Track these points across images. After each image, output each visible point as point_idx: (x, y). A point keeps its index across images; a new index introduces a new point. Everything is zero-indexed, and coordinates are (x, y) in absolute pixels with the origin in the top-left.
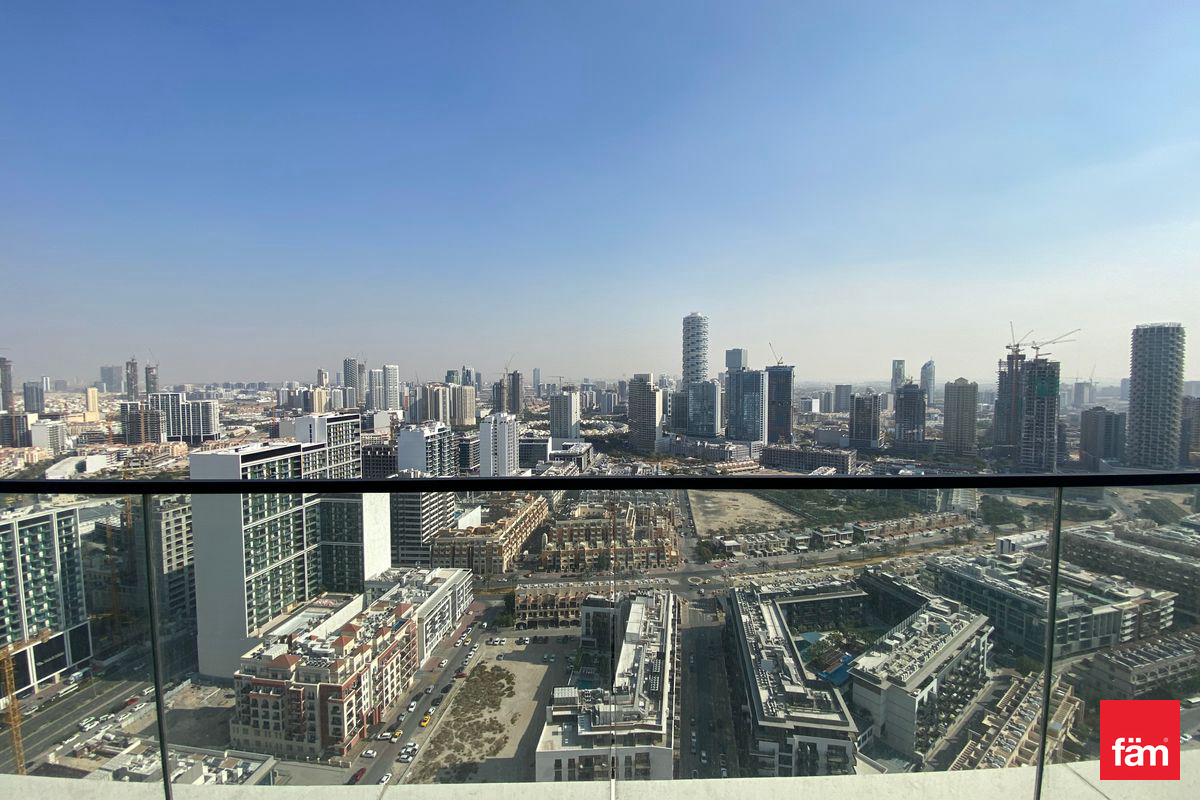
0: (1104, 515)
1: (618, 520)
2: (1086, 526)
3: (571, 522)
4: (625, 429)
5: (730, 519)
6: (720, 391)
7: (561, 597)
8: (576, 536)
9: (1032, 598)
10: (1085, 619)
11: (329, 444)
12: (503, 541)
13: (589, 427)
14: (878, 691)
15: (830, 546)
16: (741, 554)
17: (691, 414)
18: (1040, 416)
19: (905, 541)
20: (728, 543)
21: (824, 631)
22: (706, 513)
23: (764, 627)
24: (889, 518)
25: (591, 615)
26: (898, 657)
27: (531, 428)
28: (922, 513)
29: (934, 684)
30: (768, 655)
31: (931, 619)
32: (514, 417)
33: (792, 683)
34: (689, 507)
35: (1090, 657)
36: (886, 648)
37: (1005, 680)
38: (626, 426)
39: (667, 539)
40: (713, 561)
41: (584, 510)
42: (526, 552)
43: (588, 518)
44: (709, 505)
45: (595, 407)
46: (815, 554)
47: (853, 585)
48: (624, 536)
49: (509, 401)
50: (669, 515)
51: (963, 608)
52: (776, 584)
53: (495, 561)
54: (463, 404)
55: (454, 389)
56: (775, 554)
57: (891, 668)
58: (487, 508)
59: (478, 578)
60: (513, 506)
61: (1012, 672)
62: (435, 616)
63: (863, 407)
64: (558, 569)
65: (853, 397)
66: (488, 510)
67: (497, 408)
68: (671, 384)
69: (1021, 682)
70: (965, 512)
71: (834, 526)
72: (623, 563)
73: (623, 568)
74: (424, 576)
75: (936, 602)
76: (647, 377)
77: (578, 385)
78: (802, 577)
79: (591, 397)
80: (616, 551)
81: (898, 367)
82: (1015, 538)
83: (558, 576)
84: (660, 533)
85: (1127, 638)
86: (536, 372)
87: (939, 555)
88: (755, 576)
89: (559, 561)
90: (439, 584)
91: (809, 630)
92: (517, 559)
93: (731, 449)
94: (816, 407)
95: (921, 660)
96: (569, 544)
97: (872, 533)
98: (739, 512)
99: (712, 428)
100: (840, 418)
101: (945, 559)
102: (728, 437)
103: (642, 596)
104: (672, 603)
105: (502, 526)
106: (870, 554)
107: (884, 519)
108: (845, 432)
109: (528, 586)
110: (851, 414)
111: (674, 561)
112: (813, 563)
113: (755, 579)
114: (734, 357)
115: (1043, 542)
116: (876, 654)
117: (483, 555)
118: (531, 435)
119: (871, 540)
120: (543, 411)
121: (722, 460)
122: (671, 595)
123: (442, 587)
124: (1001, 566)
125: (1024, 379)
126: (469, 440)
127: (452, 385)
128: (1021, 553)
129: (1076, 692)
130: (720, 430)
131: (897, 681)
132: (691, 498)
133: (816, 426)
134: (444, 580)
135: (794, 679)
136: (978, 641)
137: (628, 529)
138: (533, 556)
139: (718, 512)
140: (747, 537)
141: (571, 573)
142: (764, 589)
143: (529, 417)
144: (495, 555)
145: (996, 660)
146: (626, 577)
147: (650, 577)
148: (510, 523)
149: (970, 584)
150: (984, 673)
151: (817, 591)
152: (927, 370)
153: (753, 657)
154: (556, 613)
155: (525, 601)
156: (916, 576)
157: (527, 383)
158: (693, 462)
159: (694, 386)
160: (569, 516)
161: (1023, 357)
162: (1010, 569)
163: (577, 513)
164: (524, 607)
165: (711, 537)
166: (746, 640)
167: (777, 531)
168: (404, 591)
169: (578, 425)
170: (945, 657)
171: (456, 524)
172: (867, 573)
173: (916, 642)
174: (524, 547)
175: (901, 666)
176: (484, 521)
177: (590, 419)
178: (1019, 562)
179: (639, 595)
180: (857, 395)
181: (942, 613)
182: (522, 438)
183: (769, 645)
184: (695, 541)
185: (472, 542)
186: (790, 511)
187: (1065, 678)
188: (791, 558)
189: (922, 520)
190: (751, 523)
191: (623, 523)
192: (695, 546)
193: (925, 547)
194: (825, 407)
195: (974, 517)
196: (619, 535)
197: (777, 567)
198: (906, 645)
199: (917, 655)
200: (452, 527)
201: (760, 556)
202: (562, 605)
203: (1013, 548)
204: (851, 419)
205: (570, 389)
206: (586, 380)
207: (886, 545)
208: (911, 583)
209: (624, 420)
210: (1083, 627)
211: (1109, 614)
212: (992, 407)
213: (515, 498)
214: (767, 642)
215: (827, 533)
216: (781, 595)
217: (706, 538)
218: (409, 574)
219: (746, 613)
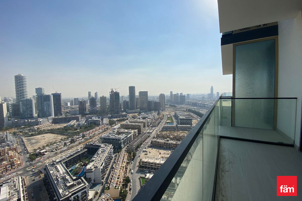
0: (127, 119)
2: (125, 122)
5: (43, 143)
6: (34, 102)
9: (119, 138)
10: (127, 138)
14: (92, 172)
15: (76, 141)
16: (48, 153)
17: (21, 111)
18: (117, 102)
19: (95, 134)
20: (42, 151)
21: (77, 164)
22: (32, 144)
23: (59, 171)
24: (90, 130)
26: (96, 161)
28: (98, 127)
29: (104, 164)
30: (61, 179)
31: (102, 150)
33: (69, 183)
34: (24, 144)
35: (128, 145)
36: (93, 161)
37: (116, 156)
39: (15, 158)
40: (37, 159)
44: (33, 141)
46: (73, 144)
47: (84, 149)
50: (15, 150)
51: (107, 144)
52: (61, 157)
56: (60, 149)
57: (95, 165)
61: (117, 154)
63: (82, 104)
65: (79, 101)
68: (10, 100)
69: (118, 155)
70: (106, 124)
71: (77, 136)
75: (102, 145)
78: (69, 152)
81: (89, 93)
82: (115, 127)
84: (11, 157)
85: (132, 140)
87: (102, 135)
88: (54, 158)
91: (73, 166)
93: (40, 120)
94: (69, 104)
95: (101, 160)
97: (87, 134)
98: (45, 140)
99: (32, 114)
100: (76, 107)
101: (103, 135)
102: (39, 116)
104: (20, 180)
106: (87, 140)
107: (89, 130)
108: (78, 110)
110: (79, 106)
111: (19, 165)
112: (72, 147)
113: (54, 159)
114: (39, 90)
115: (119, 127)
116: (91, 163)
119: (87, 136)
121: (37, 125)
122: (20, 178)
124: (113, 133)
125: (114, 96)
128: (116, 130)
129: (127, 152)
130: (35, 115)
131: (96, 167)
132: (24, 141)
133: (69, 110)
135: (70, 181)
136: (111, 150)
139: (36, 143)
140: (50, 147)
142: (57, 161)
145: (114, 153)
147: (8, 175)
149: (108, 139)
150: (112, 156)
151: (74, 154)
152: (96, 94)
153: (56, 182)
156: (98, 141)
158: (24, 128)
159: (22, 101)
161: (113, 91)
162: (115, 133)
165: (35, 151)
166: (52, 178)
167: (60, 142)
170: (105, 157)
172: (86, 144)
173: (99, 156)
175: (97, 163)
178: (116, 132)
179: (4, 183)
180: (80, 100)
181: (104, 147)
183: (61, 176)
184: (28, 155)
186: (64, 135)
187: (125, 151)
188: (65, 148)
189: (98, 128)
190: (50, 142)
192: (28, 157)
193: (99, 134)
194: (72, 104)
195: (108, 125)
197: (61, 152)
198: (97, 158)
199: (99, 159)
201: (55, 151)
203: (115, 129)
204: (79, 107)
207: (90, 136)
208: (97, 143)
210: (127, 140)
211: (130, 136)
212: (109, 101)
214: (60, 175)
215: (75, 138)
216: (63, 160)
217: (33, 152)
219: (52, 170)
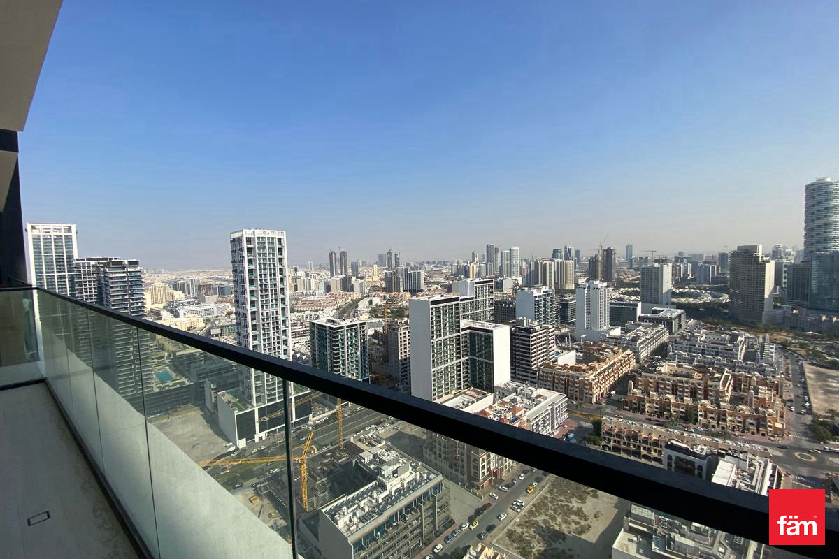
1: (710, 383)
3: (657, 376)
4: (725, 298)
7: (643, 435)
8: (662, 389)
11: (476, 297)
12: (593, 380)
13: (682, 295)
17: (814, 286)
22: (827, 391)
25: (674, 458)
27: (622, 293)
32: (605, 284)
34: (805, 383)
38: (727, 296)
39: (770, 410)
40: (832, 442)
41: (671, 368)
42: (613, 392)
43: (675, 375)
44: (833, 384)
45: (689, 277)
48: (717, 398)
49: (602, 272)
50: (777, 388)
53: (586, 394)
54: (564, 273)
55: (558, 263)
58: (581, 352)
59: (572, 403)
60: (602, 354)
62: (539, 420)
64: (643, 412)
66: (582, 354)
67: (592, 275)
68: (788, 254)
72: (714, 422)
73: (714, 427)
74: (532, 391)
76: (755, 248)
77: (671, 257)
79: (686, 268)
80: (706, 411)
83: (643, 417)
84: (762, 402)
86: (629, 248)
89: (644, 406)
90: (542, 400)
92: (605, 396)
96: (655, 393)
103: (733, 456)
104: (769, 471)
105: (592, 368)
109: (614, 419)
111: (777, 432)
117: (577, 387)
118: (621, 299)
120: (633, 280)
122: (770, 465)
123: (544, 402)
126: (568, 301)
127: (556, 260)
132: (808, 374)
134: (546, 398)
137: (722, 392)
138: (620, 396)
141: (655, 418)
143: (620, 284)
144: (586, 389)
146: (718, 435)
147: (745, 441)
148: (600, 367)
154: (639, 447)
155: (610, 430)
157: (620, 257)
158: (814, 337)
159: (819, 257)
160: (655, 370)
163: (664, 369)
164: (609, 434)
165: (832, 417)
168: (518, 398)
169: (670, 294)
171: (556, 361)
174: (612, 388)
176: (578, 361)
177: (683, 288)
179: (729, 455)
182: (613, 301)
184: (810, 418)
185: (568, 376)
191: (716, 386)
192: (809, 423)
196: (711, 396)
200: (553, 362)
202: (645, 441)
205: (663, 261)
206: (681, 253)
209: (724, 290)
213: (605, 348)
217: (825, 417)
218: (522, 387)
